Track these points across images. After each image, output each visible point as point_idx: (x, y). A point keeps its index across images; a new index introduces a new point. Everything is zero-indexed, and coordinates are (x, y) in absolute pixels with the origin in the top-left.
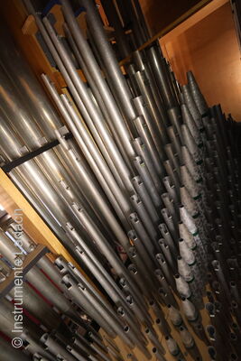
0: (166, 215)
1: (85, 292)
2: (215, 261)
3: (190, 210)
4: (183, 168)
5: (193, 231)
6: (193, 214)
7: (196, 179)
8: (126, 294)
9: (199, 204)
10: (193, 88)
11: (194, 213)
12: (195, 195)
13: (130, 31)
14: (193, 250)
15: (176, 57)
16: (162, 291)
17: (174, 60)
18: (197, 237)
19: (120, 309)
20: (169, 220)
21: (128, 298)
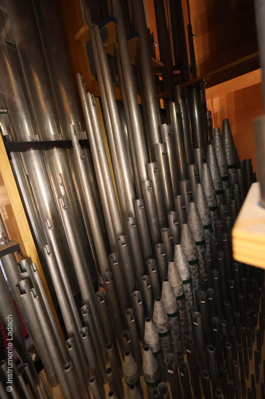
0: (159, 250)
1: (36, 301)
2: (197, 313)
3: (188, 253)
4: (192, 204)
5: (184, 277)
6: (190, 259)
7: (205, 223)
8: (84, 324)
9: (200, 251)
10: (226, 136)
11: (191, 257)
12: (198, 239)
13: (179, 72)
14: (178, 298)
15: (221, 112)
16: (126, 335)
17: (219, 115)
18: (187, 287)
19: (69, 340)
20: (161, 257)
21: (84, 329)
